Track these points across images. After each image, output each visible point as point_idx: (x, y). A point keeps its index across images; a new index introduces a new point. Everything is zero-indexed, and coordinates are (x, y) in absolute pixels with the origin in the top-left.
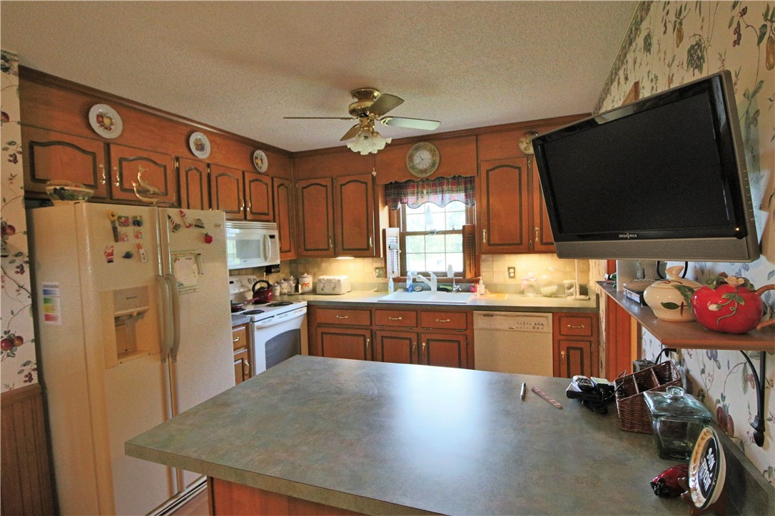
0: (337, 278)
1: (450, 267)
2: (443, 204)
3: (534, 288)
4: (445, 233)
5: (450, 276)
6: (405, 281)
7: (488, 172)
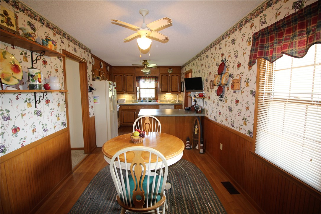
0: (124, 99)
1: (151, 96)
2: (150, 82)
3: (169, 101)
4: (150, 88)
5: (151, 98)
6: (141, 100)
7: (161, 76)
